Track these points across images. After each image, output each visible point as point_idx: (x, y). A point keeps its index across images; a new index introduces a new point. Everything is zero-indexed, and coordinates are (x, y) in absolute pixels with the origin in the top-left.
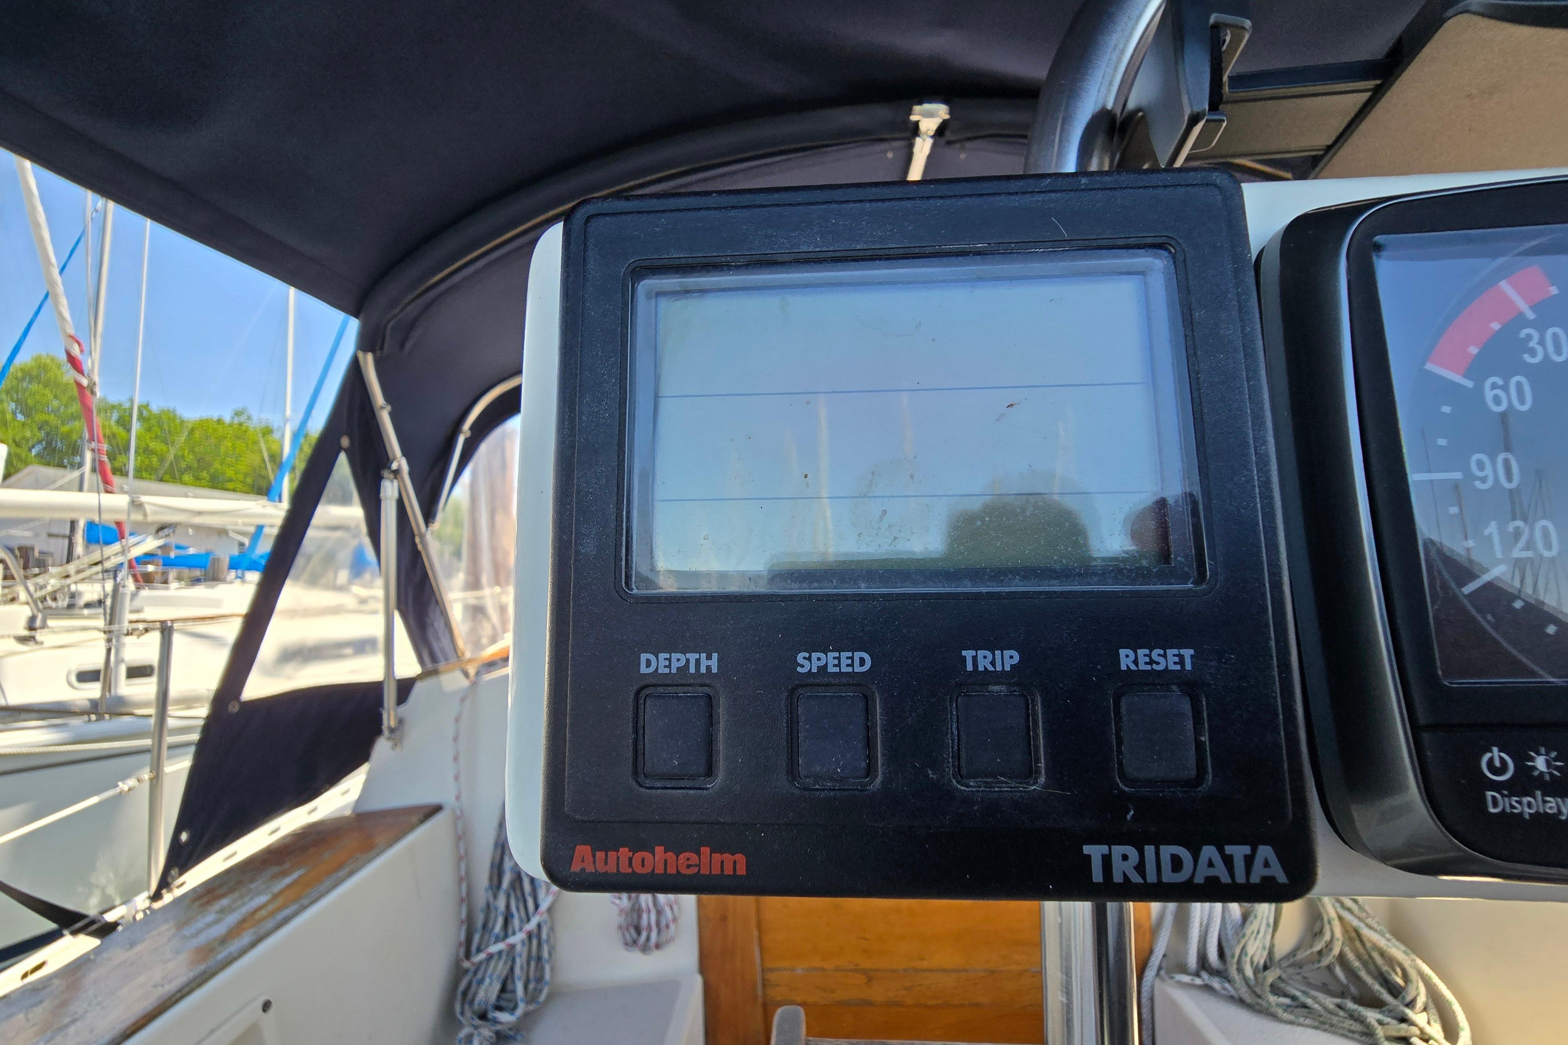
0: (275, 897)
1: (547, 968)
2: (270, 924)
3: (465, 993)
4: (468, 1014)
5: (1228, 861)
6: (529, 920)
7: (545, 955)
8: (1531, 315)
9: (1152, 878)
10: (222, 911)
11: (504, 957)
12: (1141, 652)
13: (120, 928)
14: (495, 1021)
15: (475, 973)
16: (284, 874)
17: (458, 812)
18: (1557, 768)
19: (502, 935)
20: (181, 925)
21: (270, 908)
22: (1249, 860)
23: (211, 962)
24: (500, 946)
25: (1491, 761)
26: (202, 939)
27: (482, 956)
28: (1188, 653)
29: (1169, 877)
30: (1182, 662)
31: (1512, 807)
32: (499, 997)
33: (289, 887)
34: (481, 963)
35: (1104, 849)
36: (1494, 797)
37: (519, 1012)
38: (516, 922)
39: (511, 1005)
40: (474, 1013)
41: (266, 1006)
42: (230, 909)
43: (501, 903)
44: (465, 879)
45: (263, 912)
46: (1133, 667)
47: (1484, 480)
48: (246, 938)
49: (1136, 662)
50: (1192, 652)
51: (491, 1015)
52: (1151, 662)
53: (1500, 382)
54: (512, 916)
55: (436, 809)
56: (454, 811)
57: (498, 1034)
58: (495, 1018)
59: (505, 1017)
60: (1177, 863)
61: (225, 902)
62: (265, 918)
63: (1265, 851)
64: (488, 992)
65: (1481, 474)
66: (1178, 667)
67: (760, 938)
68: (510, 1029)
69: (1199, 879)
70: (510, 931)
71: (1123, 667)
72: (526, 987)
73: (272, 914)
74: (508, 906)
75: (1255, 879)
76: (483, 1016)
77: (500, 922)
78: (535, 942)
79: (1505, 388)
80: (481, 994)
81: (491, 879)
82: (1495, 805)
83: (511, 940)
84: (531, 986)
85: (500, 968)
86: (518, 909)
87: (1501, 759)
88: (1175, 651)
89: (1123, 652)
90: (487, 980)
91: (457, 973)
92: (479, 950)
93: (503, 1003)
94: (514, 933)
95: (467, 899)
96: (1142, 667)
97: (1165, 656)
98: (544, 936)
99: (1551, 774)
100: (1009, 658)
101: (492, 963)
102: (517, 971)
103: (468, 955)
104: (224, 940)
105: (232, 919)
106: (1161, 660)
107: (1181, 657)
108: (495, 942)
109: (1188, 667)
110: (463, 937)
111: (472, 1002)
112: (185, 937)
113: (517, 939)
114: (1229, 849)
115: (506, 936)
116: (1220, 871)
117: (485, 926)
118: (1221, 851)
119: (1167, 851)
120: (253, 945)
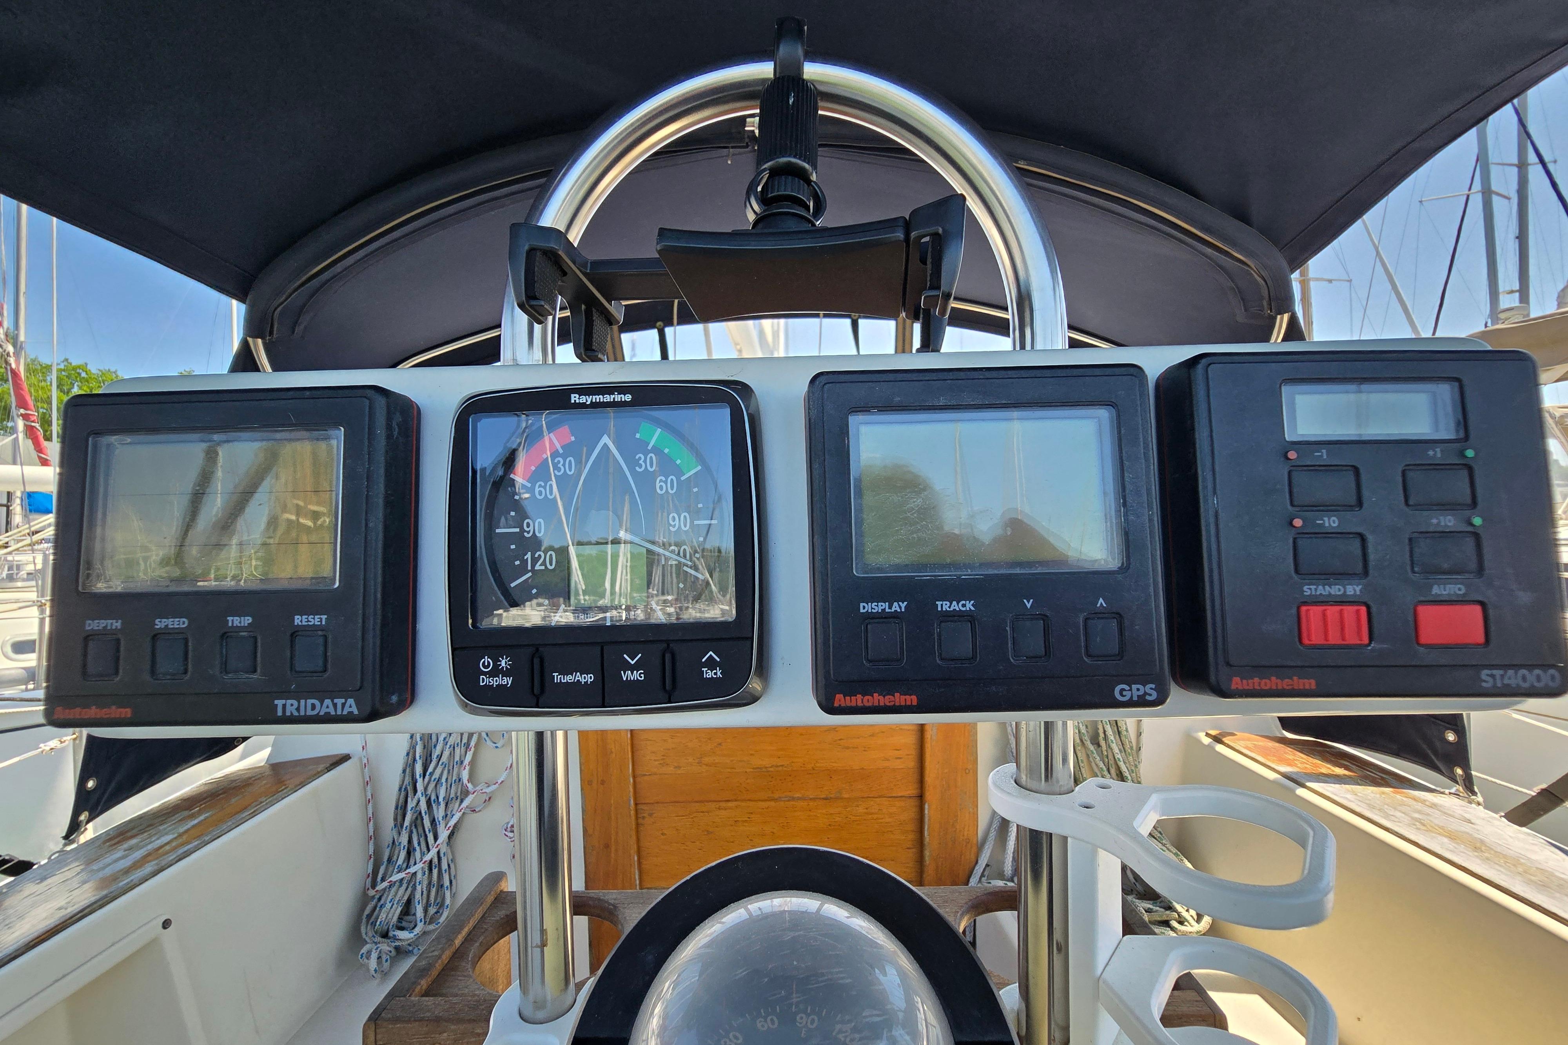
0: (180, 835)
1: (448, 894)
2: (172, 857)
3: (369, 916)
4: (370, 934)
5: (335, 705)
6: (429, 850)
7: (447, 883)
8: (561, 451)
9: (302, 713)
10: (130, 849)
11: (405, 886)
12: (304, 617)
13: (35, 867)
14: (395, 938)
15: (380, 899)
16: (192, 817)
17: (365, 761)
18: (509, 665)
19: (405, 866)
20: (89, 862)
21: (174, 844)
22: (343, 705)
23: (113, 888)
24: (402, 875)
25: (484, 662)
26: (108, 871)
27: (385, 884)
28: (324, 617)
29: (310, 713)
30: (321, 621)
31: (490, 682)
32: (400, 919)
33: (193, 826)
34: (384, 890)
35: (283, 701)
36: (483, 678)
37: (417, 930)
38: (418, 854)
39: (412, 925)
40: (376, 933)
41: (166, 924)
42: (137, 847)
43: (404, 840)
44: (373, 819)
45: (167, 848)
46: (300, 624)
47: (528, 532)
48: (148, 868)
49: (301, 621)
50: (326, 616)
51: (391, 934)
52: (308, 621)
53: (543, 484)
54: (415, 850)
55: (346, 758)
56: (361, 759)
57: (397, 948)
58: (394, 936)
59: (403, 935)
60: (313, 707)
61: (134, 841)
62: (167, 853)
63: (351, 701)
64: (390, 913)
65: (527, 529)
66: (319, 623)
67: (640, 863)
68: (409, 945)
69: (322, 713)
70: (412, 862)
71: (296, 624)
72: (426, 911)
73: (175, 849)
74: (410, 841)
75: (345, 713)
76: (385, 935)
77: (403, 854)
78: (435, 872)
79: (545, 488)
80: (383, 916)
81: (395, 819)
82: (483, 682)
83: (412, 870)
84: (432, 910)
85: (402, 894)
86: (419, 844)
87: (488, 661)
88: (319, 616)
89: (296, 617)
90: (388, 905)
91: (364, 899)
92: (383, 880)
93: (404, 924)
94: (415, 864)
95: (376, 837)
96: (304, 623)
97: (314, 619)
98: (444, 866)
99: (506, 667)
100: (248, 620)
101: (393, 890)
102: (418, 895)
103: (374, 885)
104: (127, 871)
105: (138, 854)
106: (312, 620)
107: (321, 619)
108: (399, 872)
109: (324, 623)
110: (370, 871)
111: (374, 924)
112: (92, 870)
113: (417, 868)
114: (336, 701)
115: (408, 867)
116: (332, 711)
117: (389, 860)
118: (332, 701)
119: (310, 702)
120: (155, 874)
